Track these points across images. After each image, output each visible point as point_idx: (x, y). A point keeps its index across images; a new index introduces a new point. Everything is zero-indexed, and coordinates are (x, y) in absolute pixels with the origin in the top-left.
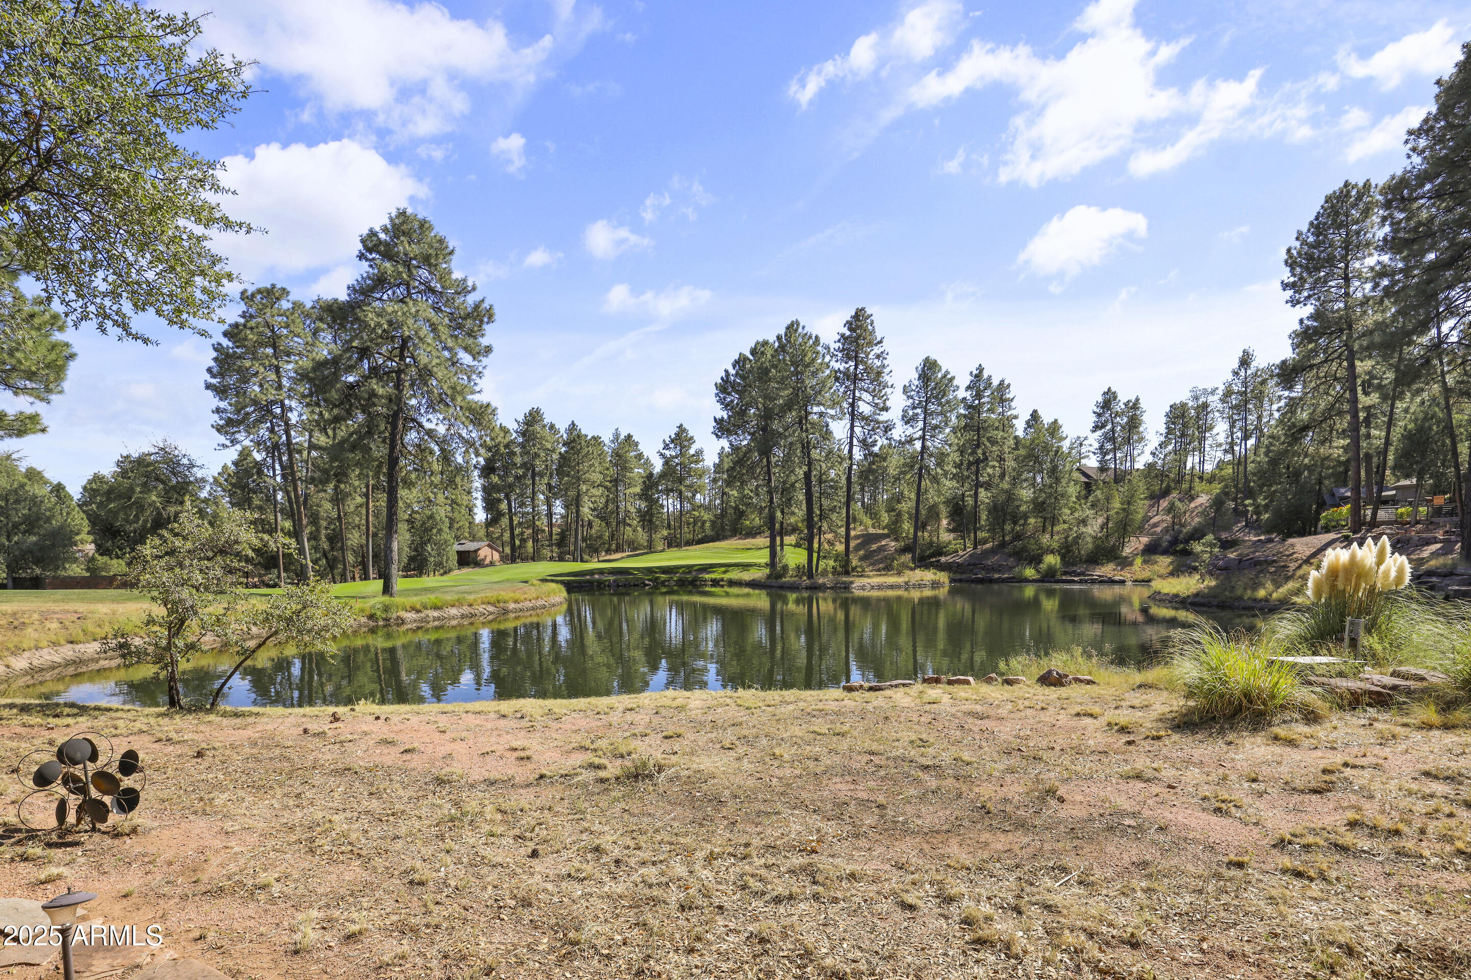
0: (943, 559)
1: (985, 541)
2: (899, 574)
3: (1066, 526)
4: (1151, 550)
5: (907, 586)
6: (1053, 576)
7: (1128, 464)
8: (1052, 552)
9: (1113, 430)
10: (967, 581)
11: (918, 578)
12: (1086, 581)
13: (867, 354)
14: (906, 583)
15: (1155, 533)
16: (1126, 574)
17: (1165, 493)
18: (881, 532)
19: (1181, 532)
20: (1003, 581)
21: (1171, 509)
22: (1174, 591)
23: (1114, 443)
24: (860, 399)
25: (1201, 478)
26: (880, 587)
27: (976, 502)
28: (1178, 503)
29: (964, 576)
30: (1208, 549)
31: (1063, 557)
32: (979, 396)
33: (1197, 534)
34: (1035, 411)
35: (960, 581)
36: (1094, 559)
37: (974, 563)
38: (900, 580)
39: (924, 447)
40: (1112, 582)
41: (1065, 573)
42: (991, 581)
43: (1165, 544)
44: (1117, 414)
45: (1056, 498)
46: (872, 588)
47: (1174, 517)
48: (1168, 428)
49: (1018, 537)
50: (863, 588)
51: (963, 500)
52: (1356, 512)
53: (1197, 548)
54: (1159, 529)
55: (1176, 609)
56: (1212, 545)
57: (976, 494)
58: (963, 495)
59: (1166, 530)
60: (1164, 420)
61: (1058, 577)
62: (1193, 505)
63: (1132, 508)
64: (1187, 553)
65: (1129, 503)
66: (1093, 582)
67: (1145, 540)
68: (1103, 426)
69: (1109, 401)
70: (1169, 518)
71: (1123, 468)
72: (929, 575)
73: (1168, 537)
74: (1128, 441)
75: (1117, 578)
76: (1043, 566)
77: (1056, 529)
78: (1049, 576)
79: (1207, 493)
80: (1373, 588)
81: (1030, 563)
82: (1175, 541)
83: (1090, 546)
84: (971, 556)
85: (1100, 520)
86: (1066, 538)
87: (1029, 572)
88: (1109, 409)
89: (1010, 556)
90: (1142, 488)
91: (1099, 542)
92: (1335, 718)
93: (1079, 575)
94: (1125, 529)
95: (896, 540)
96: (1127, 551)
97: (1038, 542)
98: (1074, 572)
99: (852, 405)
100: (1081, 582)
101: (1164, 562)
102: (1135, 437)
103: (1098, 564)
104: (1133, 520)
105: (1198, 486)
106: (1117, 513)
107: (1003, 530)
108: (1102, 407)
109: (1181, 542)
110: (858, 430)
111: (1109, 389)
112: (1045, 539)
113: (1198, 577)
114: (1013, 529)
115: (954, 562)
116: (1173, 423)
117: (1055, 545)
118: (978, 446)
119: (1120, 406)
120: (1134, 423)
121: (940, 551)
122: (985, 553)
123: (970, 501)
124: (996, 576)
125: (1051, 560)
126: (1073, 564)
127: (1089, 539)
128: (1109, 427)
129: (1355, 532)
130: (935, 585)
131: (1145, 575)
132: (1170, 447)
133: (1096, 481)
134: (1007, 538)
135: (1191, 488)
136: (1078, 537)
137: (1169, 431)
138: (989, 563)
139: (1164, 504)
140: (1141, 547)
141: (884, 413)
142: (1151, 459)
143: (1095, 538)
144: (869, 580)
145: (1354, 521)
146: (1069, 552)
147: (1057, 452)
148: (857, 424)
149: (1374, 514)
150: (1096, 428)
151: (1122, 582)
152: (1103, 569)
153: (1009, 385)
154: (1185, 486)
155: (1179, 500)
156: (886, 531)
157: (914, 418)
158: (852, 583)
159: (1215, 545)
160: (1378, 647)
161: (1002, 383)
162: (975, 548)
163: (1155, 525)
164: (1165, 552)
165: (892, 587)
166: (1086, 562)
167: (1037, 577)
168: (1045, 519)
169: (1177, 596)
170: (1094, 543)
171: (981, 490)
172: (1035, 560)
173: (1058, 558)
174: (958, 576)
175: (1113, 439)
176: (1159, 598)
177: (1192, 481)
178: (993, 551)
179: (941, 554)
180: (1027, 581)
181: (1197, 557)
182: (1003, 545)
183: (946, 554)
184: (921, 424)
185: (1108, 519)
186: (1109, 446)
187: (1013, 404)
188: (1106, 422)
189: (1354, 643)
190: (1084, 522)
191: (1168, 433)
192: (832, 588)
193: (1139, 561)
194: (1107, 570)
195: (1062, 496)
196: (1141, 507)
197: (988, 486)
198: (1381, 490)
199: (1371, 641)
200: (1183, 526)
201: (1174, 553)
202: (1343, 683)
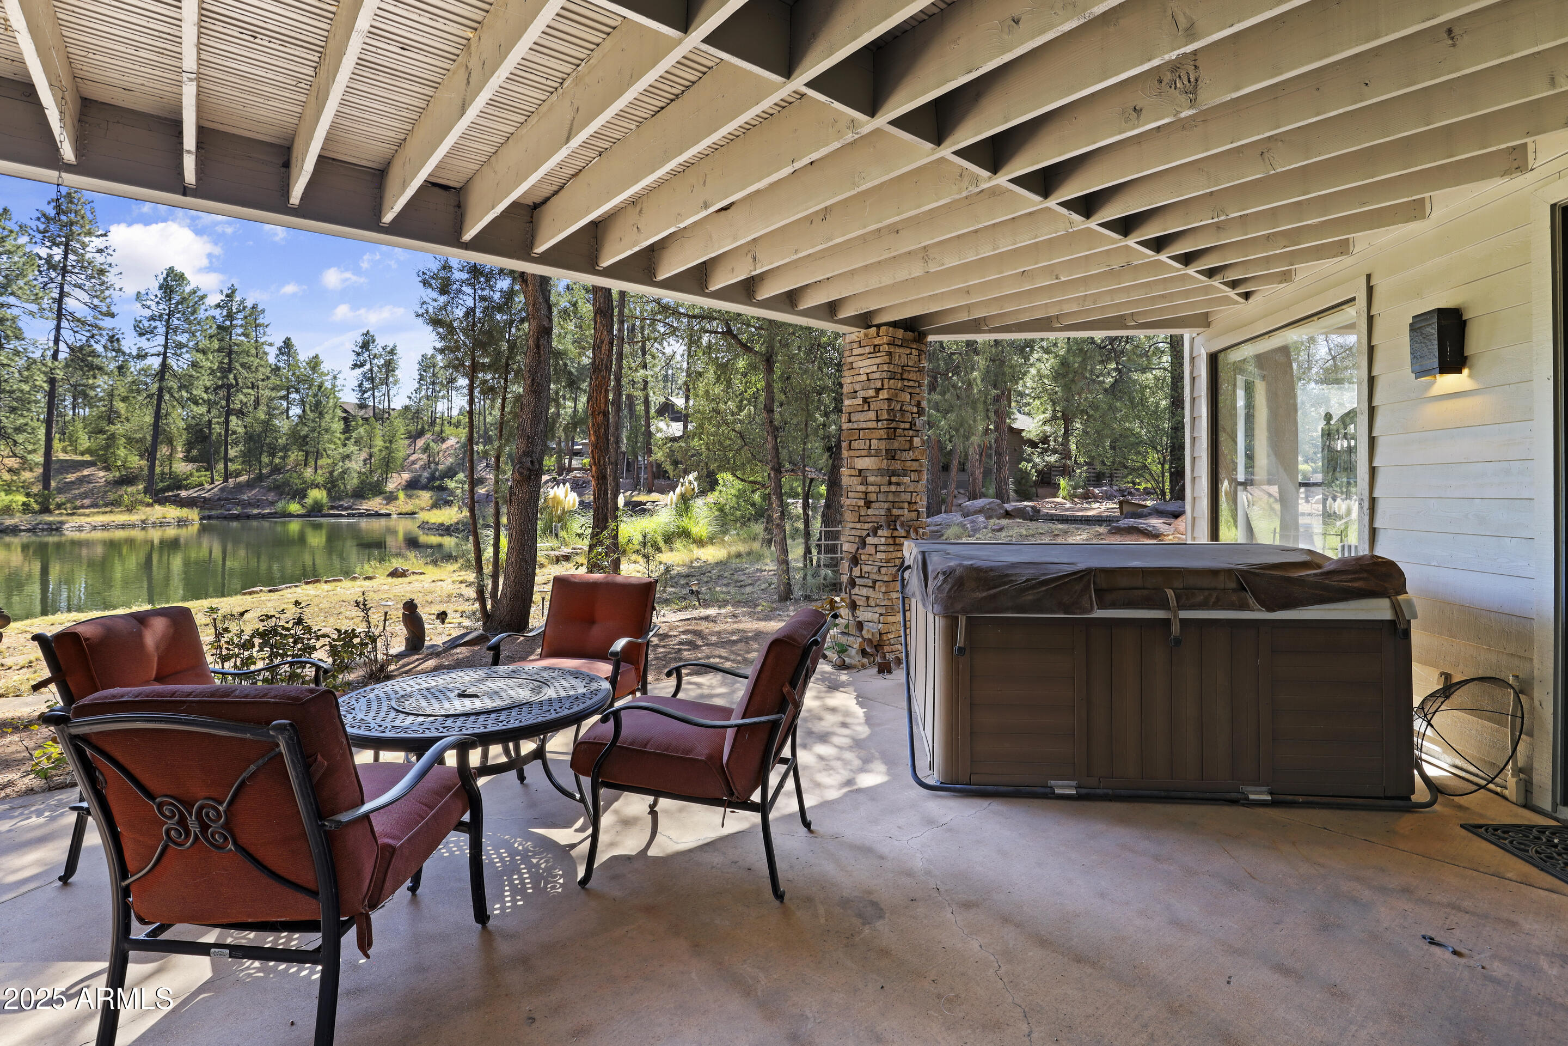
0: (184, 494)
1: (238, 474)
2: (130, 509)
3: (329, 461)
4: (412, 486)
5: (144, 525)
6: (320, 511)
7: (386, 404)
8: (317, 486)
9: (371, 370)
10: (218, 518)
11: (160, 516)
12: (354, 515)
13: (84, 246)
14: (143, 522)
15: (416, 470)
16: (391, 509)
17: (421, 434)
18: (79, 458)
19: (436, 470)
20: (264, 517)
21: (426, 449)
22: (439, 521)
23: (373, 382)
24: (69, 295)
25: (450, 423)
26: (105, 527)
27: (227, 430)
28: (432, 444)
29: (213, 513)
30: (460, 486)
31: (329, 492)
32: (230, 316)
33: (450, 473)
34: (288, 339)
35: (209, 517)
36: (361, 493)
37: (226, 498)
38: (134, 518)
39: (164, 365)
40: (378, 515)
41: (332, 508)
42: (248, 517)
43: (424, 481)
44: (375, 356)
45: (319, 433)
46: (95, 528)
47: (429, 456)
48: (420, 375)
49: (276, 470)
50: (80, 529)
51: (210, 428)
52: (559, 459)
53: (451, 484)
54: (417, 466)
55: (442, 535)
56: (463, 482)
57: (227, 422)
58: (210, 422)
59: (424, 468)
60: (417, 366)
61: (325, 511)
62: (444, 446)
63: (394, 446)
64: (442, 489)
65: (391, 442)
66: (361, 515)
67: (406, 476)
68: (362, 365)
69: (368, 343)
70: (425, 457)
71: (381, 407)
72: (172, 512)
73: (426, 474)
74: (385, 382)
75: (383, 512)
76: (309, 501)
77: (320, 462)
78: (316, 510)
79: (455, 437)
80: (564, 509)
81: (293, 498)
82: (432, 478)
83: (355, 481)
84: (222, 490)
85: (364, 455)
86: (331, 473)
87: (294, 507)
88: (368, 350)
89: (270, 489)
90: (401, 427)
91: (363, 477)
92: (550, 566)
93: (346, 509)
94: (387, 466)
95: (107, 469)
96: (390, 486)
97: (300, 476)
98: (341, 506)
99: (60, 301)
100: (349, 515)
101: (425, 497)
102: (391, 379)
103: (364, 499)
104: (394, 459)
105: (448, 430)
106: (380, 451)
107: (260, 462)
108: (361, 347)
109: (438, 479)
110: (66, 334)
111: (368, 332)
112: (308, 473)
113: (456, 509)
114: (271, 462)
115: (199, 497)
116: (425, 371)
117: (320, 480)
118: (230, 370)
119: (376, 349)
120: (389, 367)
121: (178, 483)
122: (240, 487)
123: (217, 429)
124: (255, 511)
125: (317, 495)
126: (340, 499)
127: (356, 475)
128: (368, 366)
129: (560, 475)
130: (182, 523)
131: (409, 508)
132: (423, 393)
133: (354, 417)
134: (264, 471)
135: (442, 431)
136: (344, 472)
137: (422, 378)
138: (245, 497)
139: (420, 443)
140: (404, 483)
141: (108, 319)
142: (407, 402)
143: (359, 473)
144: (89, 520)
145: (558, 467)
146: (334, 486)
147: (320, 387)
148: (64, 324)
149: (570, 463)
150: (355, 366)
151: (389, 515)
152: (370, 503)
153: (263, 311)
154: (437, 428)
155: (433, 441)
156: (87, 458)
157: (152, 331)
158: (62, 523)
159: (465, 482)
160: (566, 536)
161: (254, 307)
162: (226, 480)
163: (414, 463)
164: (425, 488)
165: (123, 526)
166: (352, 497)
167: (302, 511)
168: (307, 453)
169: (442, 525)
170: (359, 477)
171: (233, 419)
172: (300, 494)
173: (324, 493)
174: (207, 513)
175: (372, 380)
176: (424, 526)
177: (442, 424)
178: (249, 485)
179: (179, 488)
180: (291, 515)
181: (452, 493)
182: (260, 478)
183: (187, 488)
184: (161, 340)
185: (371, 456)
186: (367, 385)
187: (268, 330)
188: (365, 361)
189: (557, 535)
190: (347, 457)
191: (421, 379)
192: (28, 530)
193: (401, 495)
194: (375, 504)
195: (327, 431)
196: (402, 446)
197: (240, 413)
198: (573, 446)
199: (562, 534)
200: (437, 464)
201: (432, 489)
202: (552, 553)
